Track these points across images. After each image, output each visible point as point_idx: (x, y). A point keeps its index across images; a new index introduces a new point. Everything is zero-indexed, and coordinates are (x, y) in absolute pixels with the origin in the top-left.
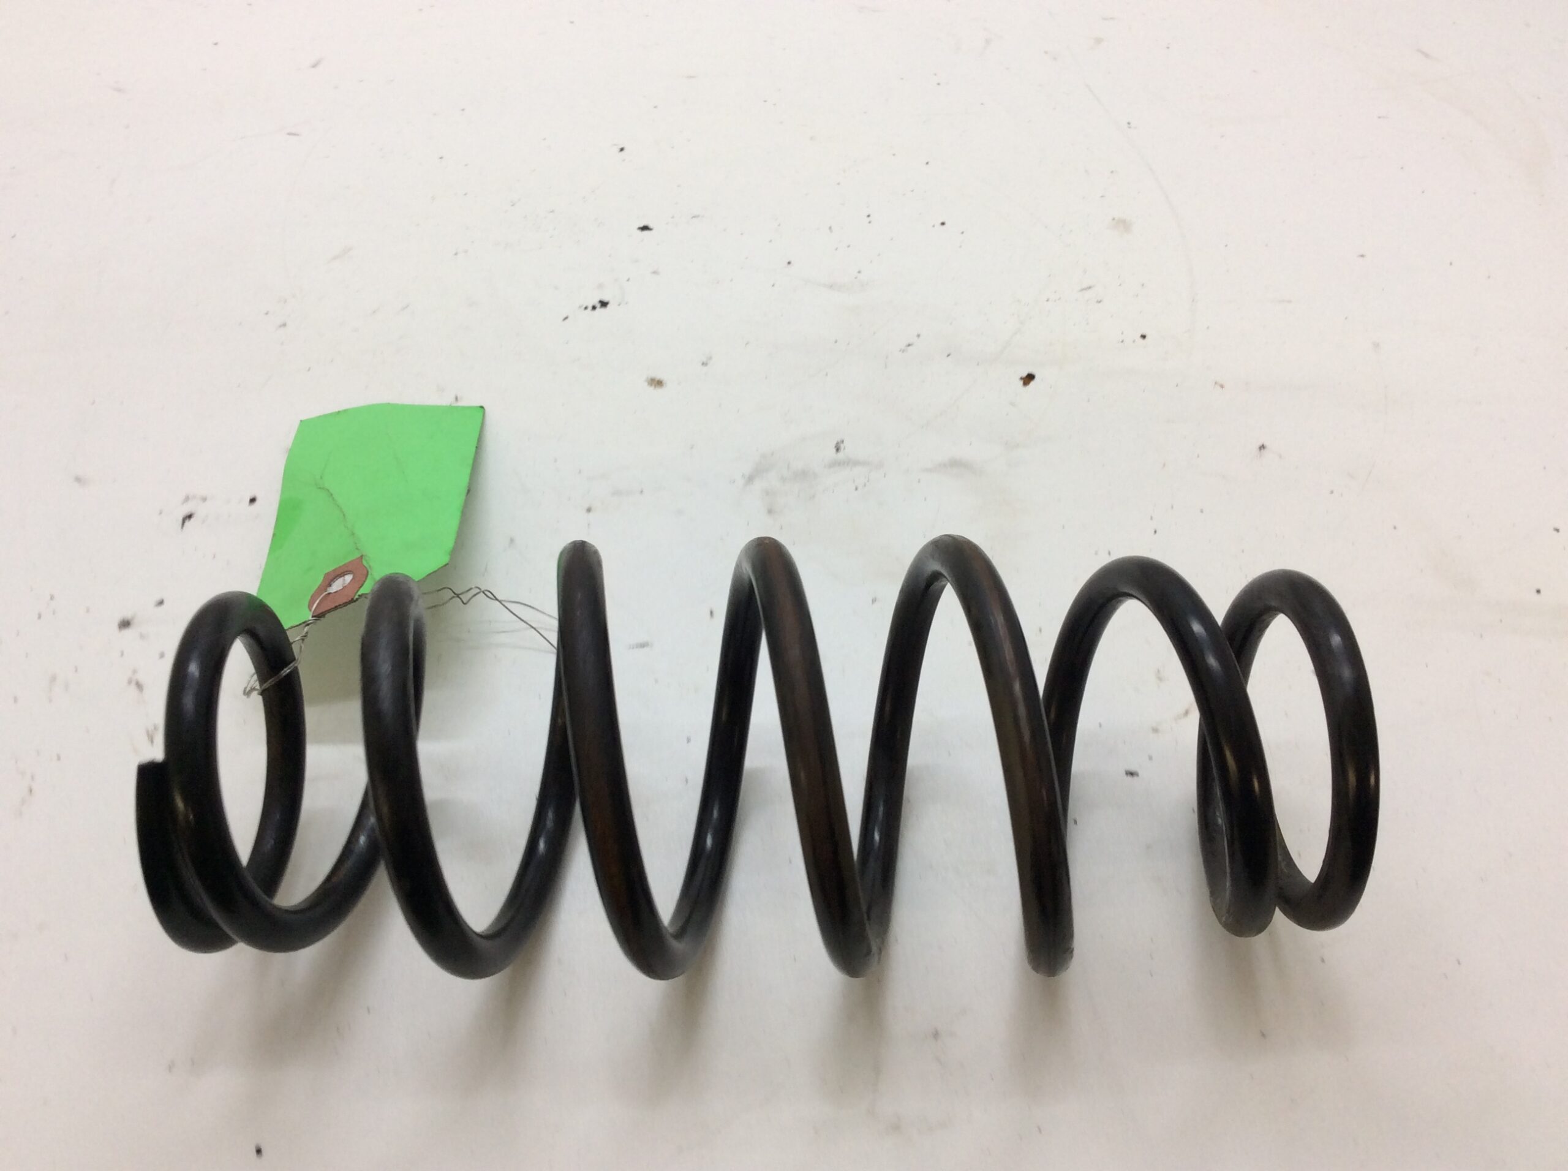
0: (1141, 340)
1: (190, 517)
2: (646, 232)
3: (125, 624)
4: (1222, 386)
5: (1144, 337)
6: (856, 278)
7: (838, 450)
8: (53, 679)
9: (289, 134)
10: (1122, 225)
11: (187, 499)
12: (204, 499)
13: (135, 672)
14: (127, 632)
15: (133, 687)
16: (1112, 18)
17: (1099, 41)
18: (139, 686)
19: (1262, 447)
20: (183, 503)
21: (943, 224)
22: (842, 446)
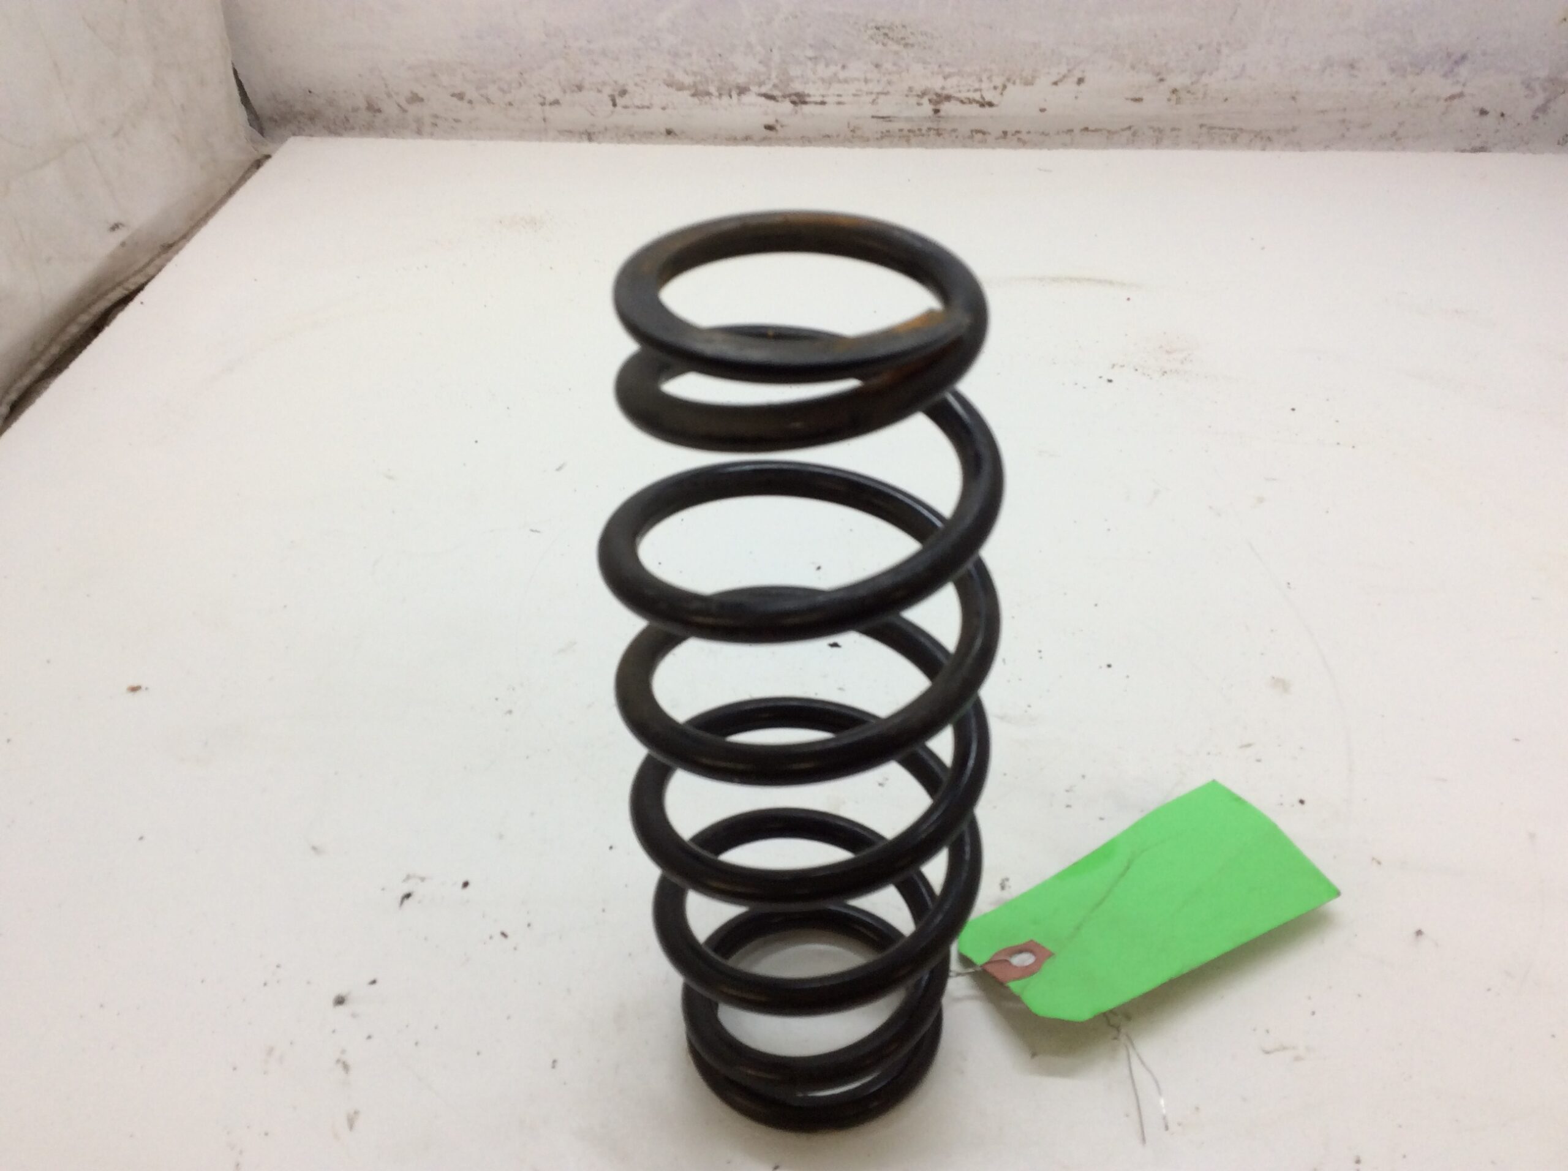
0: (1299, 805)
1: (408, 896)
2: (835, 649)
3: (340, 1001)
4: (1379, 863)
5: (1302, 802)
6: (1026, 712)
7: (1003, 887)
8: (271, 1051)
9: (532, 531)
10: (1281, 684)
11: (408, 877)
12: (423, 879)
13: (343, 1052)
14: (341, 1008)
15: (339, 1069)
16: (1274, 480)
17: (1261, 500)
18: (346, 1067)
19: (1419, 933)
20: (404, 881)
21: (1109, 666)
22: (1007, 883)
